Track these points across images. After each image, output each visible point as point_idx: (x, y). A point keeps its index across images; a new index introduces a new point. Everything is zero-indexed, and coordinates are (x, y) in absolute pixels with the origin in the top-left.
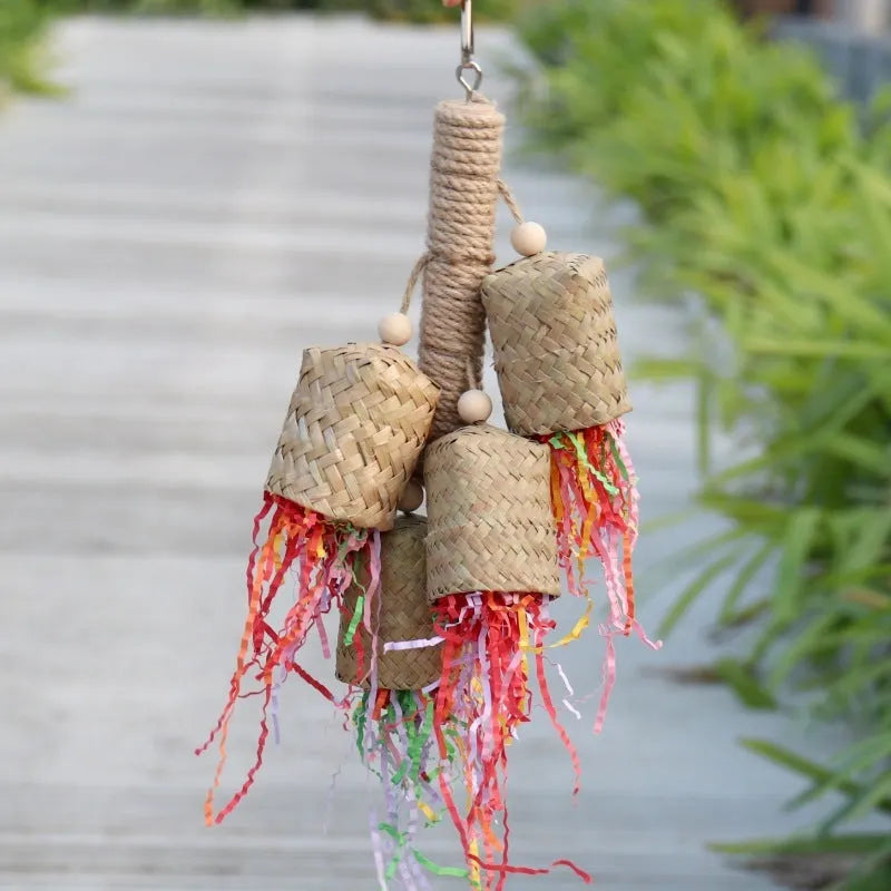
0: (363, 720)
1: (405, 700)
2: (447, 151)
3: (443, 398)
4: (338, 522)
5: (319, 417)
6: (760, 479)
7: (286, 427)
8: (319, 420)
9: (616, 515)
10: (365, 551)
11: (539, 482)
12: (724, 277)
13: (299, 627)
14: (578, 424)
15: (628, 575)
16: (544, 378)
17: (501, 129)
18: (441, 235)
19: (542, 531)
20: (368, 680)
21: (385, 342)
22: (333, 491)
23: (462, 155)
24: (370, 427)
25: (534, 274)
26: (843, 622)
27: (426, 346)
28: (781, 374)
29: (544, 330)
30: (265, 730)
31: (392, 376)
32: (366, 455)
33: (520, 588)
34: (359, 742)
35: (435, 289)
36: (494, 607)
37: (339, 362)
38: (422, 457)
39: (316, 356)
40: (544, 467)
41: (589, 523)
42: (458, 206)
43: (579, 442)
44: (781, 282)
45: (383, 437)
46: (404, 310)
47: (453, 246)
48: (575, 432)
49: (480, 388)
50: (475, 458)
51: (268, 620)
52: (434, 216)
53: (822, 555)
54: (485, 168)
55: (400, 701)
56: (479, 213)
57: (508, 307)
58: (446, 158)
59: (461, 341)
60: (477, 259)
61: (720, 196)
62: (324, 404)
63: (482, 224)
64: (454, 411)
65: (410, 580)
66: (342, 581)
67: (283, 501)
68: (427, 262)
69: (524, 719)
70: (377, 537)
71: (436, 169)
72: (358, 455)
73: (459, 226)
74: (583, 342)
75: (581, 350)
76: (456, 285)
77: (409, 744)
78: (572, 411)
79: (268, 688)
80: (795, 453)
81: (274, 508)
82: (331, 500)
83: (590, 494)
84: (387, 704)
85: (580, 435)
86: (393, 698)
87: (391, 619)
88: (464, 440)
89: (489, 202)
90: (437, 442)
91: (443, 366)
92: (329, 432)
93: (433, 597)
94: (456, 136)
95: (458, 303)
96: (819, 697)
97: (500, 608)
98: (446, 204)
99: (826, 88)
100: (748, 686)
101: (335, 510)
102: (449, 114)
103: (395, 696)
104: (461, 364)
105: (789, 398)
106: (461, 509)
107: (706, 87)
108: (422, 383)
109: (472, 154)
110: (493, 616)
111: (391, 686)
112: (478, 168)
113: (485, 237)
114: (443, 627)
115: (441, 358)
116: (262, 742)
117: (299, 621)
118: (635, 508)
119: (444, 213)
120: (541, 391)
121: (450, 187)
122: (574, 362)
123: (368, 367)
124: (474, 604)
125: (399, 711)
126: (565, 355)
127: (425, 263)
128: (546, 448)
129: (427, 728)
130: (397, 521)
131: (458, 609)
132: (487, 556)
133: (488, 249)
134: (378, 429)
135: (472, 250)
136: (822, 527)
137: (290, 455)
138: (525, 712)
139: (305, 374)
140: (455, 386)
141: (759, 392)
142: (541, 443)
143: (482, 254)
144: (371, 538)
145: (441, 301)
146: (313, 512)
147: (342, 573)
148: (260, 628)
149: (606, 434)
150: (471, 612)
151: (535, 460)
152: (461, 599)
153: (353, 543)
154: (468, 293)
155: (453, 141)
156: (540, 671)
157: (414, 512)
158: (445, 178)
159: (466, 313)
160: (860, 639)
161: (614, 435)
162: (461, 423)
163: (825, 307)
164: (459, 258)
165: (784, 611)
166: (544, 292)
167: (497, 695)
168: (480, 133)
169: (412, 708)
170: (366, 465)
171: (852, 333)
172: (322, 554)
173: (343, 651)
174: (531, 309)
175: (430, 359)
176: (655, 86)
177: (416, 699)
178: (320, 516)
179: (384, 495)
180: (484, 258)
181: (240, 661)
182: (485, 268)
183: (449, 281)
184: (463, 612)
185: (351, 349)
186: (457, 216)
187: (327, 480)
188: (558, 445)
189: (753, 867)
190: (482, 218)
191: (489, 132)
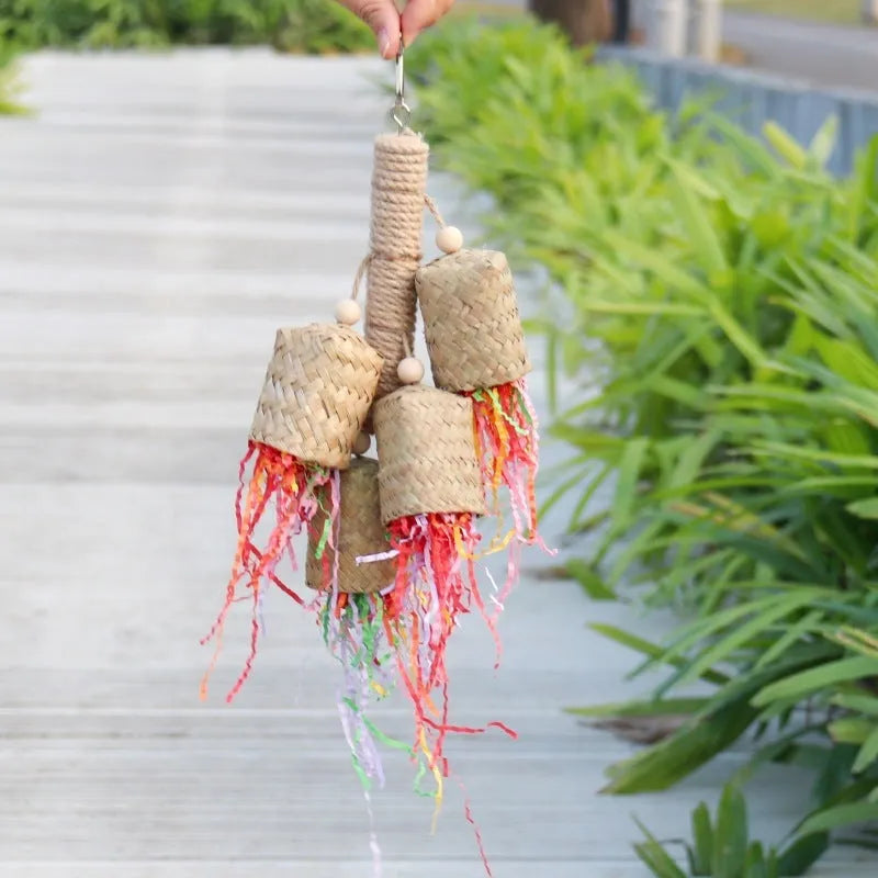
0: (327, 618)
1: (361, 601)
2: (386, 173)
3: (386, 365)
4: (307, 462)
5: (293, 381)
6: (598, 416)
7: (264, 390)
8: (292, 384)
9: (523, 452)
10: (327, 486)
11: (465, 427)
12: (563, 253)
13: (278, 545)
14: (494, 382)
15: (532, 498)
16: (468, 347)
17: (426, 156)
18: (382, 238)
19: (469, 465)
20: (331, 587)
21: (339, 322)
22: (304, 439)
23: (397, 176)
24: (331, 388)
25: (457, 267)
26: (670, 529)
27: (370, 325)
28: (612, 329)
29: (467, 309)
30: (256, 626)
31: (348, 349)
32: (329, 408)
33: (457, 510)
34: (325, 636)
35: (377, 280)
36: (437, 525)
37: (306, 338)
38: (372, 410)
39: (288, 335)
40: (469, 415)
41: (500, 459)
42: (395, 216)
43: (494, 395)
44: (612, 257)
45: (341, 396)
46: (354, 297)
47: (391, 246)
48: (492, 388)
49: (413, 356)
50: (416, 410)
51: (253, 541)
52: (375, 224)
53: (651, 475)
54: (415, 186)
55: (356, 602)
56: (411, 220)
57: (437, 293)
58: (384, 178)
59: (399, 321)
60: (409, 256)
61: (561, 189)
62: (296, 371)
63: (413, 229)
64: (395, 375)
65: (361, 507)
66: (310, 509)
67: (263, 446)
68: (370, 260)
69: (465, 611)
70: (337, 474)
71: (376, 186)
72: (323, 411)
73: (396, 231)
74: (497, 318)
75: (495, 324)
76: (394, 277)
77: (364, 635)
78: (490, 372)
79: (256, 592)
80: (627, 393)
81: (256, 453)
82: (302, 445)
83: (504, 436)
84: (346, 604)
85: (495, 390)
86: (351, 600)
87: (348, 538)
88: (406, 397)
89: (418, 212)
90: (385, 399)
91: (385, 340)
92: (300, 393)
93: (388, 520)
94: (391, 161)
95: (396, 291)
96: (650, 589)
97: (442, 525)
98: (385, 214)
99: (643, 101)
100: (592, 581)
101: (305, 453)
102: (386, 144)
103: (352, 599)
104: (400, 339)
105: (621, 350)
106: (408, 450)
107: (546, 100)
108: (370, 354)
109: (405, 175)
110: (435, 531)
111: (349, 590)
112: (409, 186)
113: (415, 239)
114: (398, 542)
115: (383, 334)
116: (254, 636)
117: (278, 541)
118: (536, 447)
119: (383, 221)
120: (465, 357)
121: (388, 201)
122: (490, 333)
123: (328, 342)
124: (422, 523)
125: (355, 609)
126: (484, 329)
127: (369, 261)
128: (469, 400)
129: (378, 621)
130: (352, 461)
131: (409, 527)
132: (430, 485)
133: (418, 248)
134: (338, 389)
135: (406, 249)
136: (650, 452)
137: (269, 412)
138: (466, 605)
139: (278, 348)
140: (394, 355)
141: (595, 345)
142: (465, 396)
143: (413, 253)
144: (332, 475)
145: (382, 290)
146: (289, 455)
147: (310, 503)
148: (248, 547)
149: (514, 389)
150: (419, 530)
151: (461, 409)
152: (411, 520)
153: (319, 478)
154: (404, 283)
155: (391, 166)
156: (471, 574)
157: (364, 455)
158: (384, 194)
159: (402, 298)
160: (684, 542)
161: (520, 390)
162: (400, 384)
163: (648, 276)
164: (398, 256)
165: (621, 520)
166: (466, 279)
167: (442, 593)
168: (411, 158)
169: (366, 608)
170: (329, 417)
171: (672, 296)
172: (295, 488)
173: (312, 564)
174: (456, 293)
175: (374, 335)
176: (506, 101)
177: (368, 600)
178: (294, 458)
179: (342, 441)
180: (414, 255)
181: (235, 572)
182: (415, 263)
183: (388, 273)
184: (413, 529)
185: (315, 328)
186: (394, 222)
187: (299, 429)
188: (479, 398)
189: (598, 726)
190: (413, 224)
191: (418, 158)
